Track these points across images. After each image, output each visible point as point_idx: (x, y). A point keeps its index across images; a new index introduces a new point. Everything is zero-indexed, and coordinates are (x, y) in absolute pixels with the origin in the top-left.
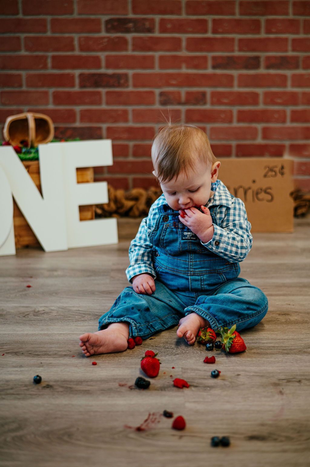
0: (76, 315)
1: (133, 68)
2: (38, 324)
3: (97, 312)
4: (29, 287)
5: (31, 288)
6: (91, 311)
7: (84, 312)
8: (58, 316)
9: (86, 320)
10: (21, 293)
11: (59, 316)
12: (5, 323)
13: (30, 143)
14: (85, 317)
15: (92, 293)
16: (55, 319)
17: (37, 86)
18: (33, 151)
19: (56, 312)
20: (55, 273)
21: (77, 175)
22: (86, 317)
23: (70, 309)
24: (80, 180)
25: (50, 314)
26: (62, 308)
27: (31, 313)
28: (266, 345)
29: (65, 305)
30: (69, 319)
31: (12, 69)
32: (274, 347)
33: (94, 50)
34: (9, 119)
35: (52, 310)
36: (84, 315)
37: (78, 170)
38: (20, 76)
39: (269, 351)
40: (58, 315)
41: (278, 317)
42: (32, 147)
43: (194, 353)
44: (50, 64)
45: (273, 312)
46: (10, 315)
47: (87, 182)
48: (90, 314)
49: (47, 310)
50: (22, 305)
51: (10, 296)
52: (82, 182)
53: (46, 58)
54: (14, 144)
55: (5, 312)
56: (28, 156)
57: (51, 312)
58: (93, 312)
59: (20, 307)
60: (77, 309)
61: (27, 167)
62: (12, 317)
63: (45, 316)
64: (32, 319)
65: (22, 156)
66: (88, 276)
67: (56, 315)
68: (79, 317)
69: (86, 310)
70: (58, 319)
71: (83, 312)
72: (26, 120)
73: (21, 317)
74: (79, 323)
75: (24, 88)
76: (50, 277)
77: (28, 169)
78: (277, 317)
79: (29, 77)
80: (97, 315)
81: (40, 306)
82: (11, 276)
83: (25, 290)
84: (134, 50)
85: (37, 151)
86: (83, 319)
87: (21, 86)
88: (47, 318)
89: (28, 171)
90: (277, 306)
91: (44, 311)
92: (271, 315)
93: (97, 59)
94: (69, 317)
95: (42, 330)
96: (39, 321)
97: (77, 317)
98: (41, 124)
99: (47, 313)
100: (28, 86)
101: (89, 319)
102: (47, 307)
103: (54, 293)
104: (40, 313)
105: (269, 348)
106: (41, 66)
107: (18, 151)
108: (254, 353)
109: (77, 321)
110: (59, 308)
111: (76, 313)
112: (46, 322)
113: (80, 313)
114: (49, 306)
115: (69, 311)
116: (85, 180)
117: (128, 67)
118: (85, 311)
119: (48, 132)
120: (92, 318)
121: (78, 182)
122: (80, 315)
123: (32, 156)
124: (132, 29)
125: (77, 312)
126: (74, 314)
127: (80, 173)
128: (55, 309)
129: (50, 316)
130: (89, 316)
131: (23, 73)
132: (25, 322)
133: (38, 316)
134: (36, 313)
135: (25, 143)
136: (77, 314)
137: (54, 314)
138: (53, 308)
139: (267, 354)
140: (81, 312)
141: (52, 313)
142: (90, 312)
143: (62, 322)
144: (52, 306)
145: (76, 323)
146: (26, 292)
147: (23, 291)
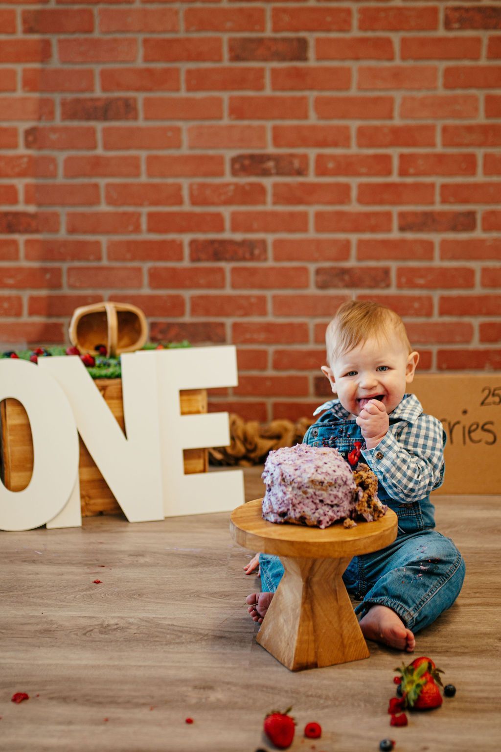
0: (168, 634)
1: (274, 231)
2: (106, 648)
3: (202, 629)
4: (97, 582)
5: (99, 585)
6: (192, 626)
7: (181, 629)
8: (139, 634)
9: (183, 643)
10: (82, 594)
11: (141, 635)
12: (53, 646)
13: (109, 350)
14: (181, 637)
15: (197, 595)
16: (134, 640)
17: (124, 259)
18: (113, 362)
19: (136, 627)
20: (142, 560)
21: (181, 401)
22: (184, 636)
23: (160, 622)
24: (186, 410)
25: (126, 631)
26: (146, 621)
27: (95, 629)
28: (474, 694)
29: (151, 616)
30: (155, 641)
31: (85, 232)
32: (487, 698)
33: (213, 204)
34: (79, 312)
35: (130, 623)
36: (180, 634)
37: (183, 393)
38: (98, 243)
39: (478, 706)
40: (138, 632)
41: (498, 645)
42: (113, 356)
43: (353, 705)
44: (144, 225)
45: (489, 634)
46: (63, 630)
47: (198, 412)
48: (189, 633)
49: (122, 623)
50: (84, 614)
51: (65, 598)
52: (190, 413)
53: (139, 215)
54: (84, 351)
55: (55, 626)
56: (104, 372)
57: (127, 628)
58: (195, 629)
59: (80, 617)
60: (170, 623)
61: (103, 389)
62: (65, 635)
63: (118, 634)
64: (97, 639)
65: (95, 371)
66: (193, 566)
67: (135, 633)
68: (173, 637)
69: (184, 625)
70: (137, 640)
71: (179, 629)
72: (103, 314)
73: (79, 634)
74: (171, 647)
75: (105, 262)
76: (132, 565)
77: (103, 392)
78: (496, 645)
79: (113, 245)
80: (201, 634)
81: (112, 617)
82: (70, 563)
83: (91, 588)
84: (275, 203)
85: (119, 364)
86: (178, 641)
87: (99, 258)
88: (120, 638)
89: (104, 396)
90: (497, 624)
91: (118, 626)
92: (486, 641)
93: (219, 217)
94: (157, 637)
95: (111, 659)
96: (106, 642)
97: (168, 636)
98: (127, 320)
99: (122, 629)
100: (110, 258)
101: (189, 640)
102: (122, 618)
103: (138, 594)
104: (110, 628)
105: (479, 700)
106: (131, 228)
107: (89, 363)
108: (454, 709)
109: (169, 643)
110: (142, 620)
111: (168, 629)
112: (119, 644)
113: (173, 630)
114: (125, 617)
115: (157, 625)
116: (194, 409)
117: (266, 230)
118: (183, 627)
119: (138, 332)
120: (193, 640)
121: (183, 413)
122: (173, 634)
123: (110, 371)
124: (273, 171)
125: (170, 627)
126: (164, 631)
127: (185, 398)
128: (136, 621)
129: (126, 633)
130: (189, 636)
131: (104, 240)
132: (84, 645)
133: (107, 634)
134: (105, 629)
135: (101, 349)
136: (169, 631)
137: (132, 631)
138: (131, 620)
139: (475, 711)
140: (176, 628)
141: (130, 629)
142: (190, 628)
143: (143, 645)
144: (131, 617)
145: (166, 647)
146: (92, 592)
147: (86, 590)
